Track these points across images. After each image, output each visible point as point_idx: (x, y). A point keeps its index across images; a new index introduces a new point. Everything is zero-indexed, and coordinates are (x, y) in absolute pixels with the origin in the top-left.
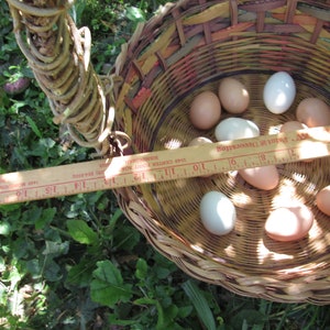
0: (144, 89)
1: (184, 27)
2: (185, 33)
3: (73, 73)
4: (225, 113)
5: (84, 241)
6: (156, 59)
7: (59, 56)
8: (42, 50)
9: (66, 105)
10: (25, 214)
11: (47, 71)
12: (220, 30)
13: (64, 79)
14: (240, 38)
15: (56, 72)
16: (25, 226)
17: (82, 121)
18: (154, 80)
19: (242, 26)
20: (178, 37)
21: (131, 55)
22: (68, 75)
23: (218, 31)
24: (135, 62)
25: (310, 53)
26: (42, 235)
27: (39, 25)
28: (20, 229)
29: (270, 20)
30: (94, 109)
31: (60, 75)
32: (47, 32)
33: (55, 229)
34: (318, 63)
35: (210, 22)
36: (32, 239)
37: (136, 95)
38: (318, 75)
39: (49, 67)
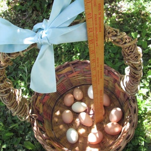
0: (46, 96)
2: (58, 77)
4: (75, 100)
5: (30, 149)
7: (11, 101)
9: (15, 111)
10: (11, 140)
13: (14, 105)
14: (77, 76)
16: (11, 145)
19: (77, 73)
23: (69, 75)
26: (17, 148)
28: (9, 146)
29: (85, 70)
32: (7, 98)
33: (21, 145)
35: (66, 73)
37: (44, 98)
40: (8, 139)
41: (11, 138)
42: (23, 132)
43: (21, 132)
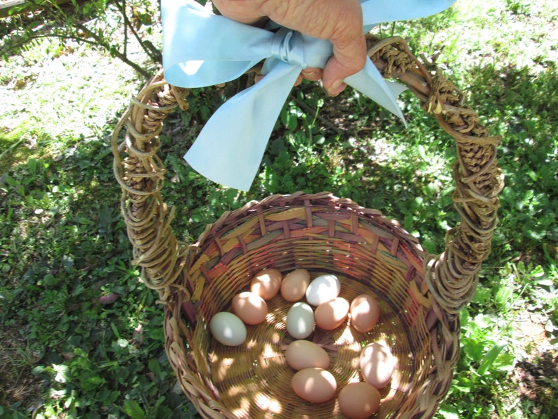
0: (221, 264)
1: (266, 221)
2: (266, 226)
3: (153, 232)
6: (237, 242)
7: (144, 219)
8: (134, 214)
9: (143, 253)
10: (98, 394)
11: (133, 226)
12: (298, 229)
13: (146, 235)
14: (315, 239)
15: (140, 229)
16: (97, 403)
17: (151, 267)
18: (233, 259)
19: (315, 230)
20: (260, 228)
21: (214, 234)
22: (149, 233)
23: (295, 230)
24: (217, 240)
25: (374, 263)
26: (107, 411)
27: (135, 199)
28: (92, 404)
29: (339, 228)
30: (164, 261)
31: (142, 232)
32: (139, 203)
33: (116, 406)
34: (380, 272)
35: (288, 221)
36: (99, 413)
37: (213, 267)
38: (381, 283)
39: (136, 225)
40: (92, 391)
41: (98, 390)
42: (126, 381)
43: (121, 380)
